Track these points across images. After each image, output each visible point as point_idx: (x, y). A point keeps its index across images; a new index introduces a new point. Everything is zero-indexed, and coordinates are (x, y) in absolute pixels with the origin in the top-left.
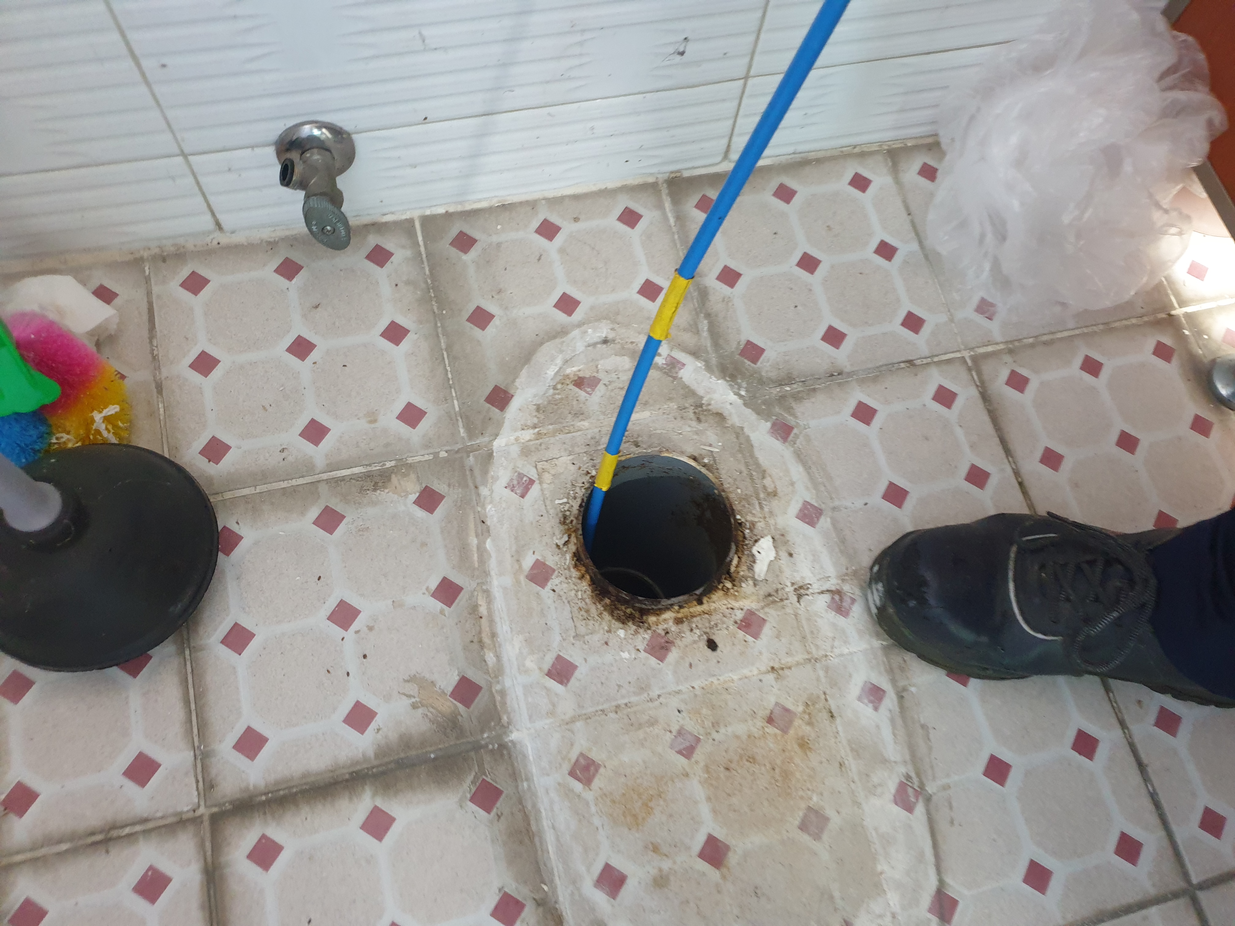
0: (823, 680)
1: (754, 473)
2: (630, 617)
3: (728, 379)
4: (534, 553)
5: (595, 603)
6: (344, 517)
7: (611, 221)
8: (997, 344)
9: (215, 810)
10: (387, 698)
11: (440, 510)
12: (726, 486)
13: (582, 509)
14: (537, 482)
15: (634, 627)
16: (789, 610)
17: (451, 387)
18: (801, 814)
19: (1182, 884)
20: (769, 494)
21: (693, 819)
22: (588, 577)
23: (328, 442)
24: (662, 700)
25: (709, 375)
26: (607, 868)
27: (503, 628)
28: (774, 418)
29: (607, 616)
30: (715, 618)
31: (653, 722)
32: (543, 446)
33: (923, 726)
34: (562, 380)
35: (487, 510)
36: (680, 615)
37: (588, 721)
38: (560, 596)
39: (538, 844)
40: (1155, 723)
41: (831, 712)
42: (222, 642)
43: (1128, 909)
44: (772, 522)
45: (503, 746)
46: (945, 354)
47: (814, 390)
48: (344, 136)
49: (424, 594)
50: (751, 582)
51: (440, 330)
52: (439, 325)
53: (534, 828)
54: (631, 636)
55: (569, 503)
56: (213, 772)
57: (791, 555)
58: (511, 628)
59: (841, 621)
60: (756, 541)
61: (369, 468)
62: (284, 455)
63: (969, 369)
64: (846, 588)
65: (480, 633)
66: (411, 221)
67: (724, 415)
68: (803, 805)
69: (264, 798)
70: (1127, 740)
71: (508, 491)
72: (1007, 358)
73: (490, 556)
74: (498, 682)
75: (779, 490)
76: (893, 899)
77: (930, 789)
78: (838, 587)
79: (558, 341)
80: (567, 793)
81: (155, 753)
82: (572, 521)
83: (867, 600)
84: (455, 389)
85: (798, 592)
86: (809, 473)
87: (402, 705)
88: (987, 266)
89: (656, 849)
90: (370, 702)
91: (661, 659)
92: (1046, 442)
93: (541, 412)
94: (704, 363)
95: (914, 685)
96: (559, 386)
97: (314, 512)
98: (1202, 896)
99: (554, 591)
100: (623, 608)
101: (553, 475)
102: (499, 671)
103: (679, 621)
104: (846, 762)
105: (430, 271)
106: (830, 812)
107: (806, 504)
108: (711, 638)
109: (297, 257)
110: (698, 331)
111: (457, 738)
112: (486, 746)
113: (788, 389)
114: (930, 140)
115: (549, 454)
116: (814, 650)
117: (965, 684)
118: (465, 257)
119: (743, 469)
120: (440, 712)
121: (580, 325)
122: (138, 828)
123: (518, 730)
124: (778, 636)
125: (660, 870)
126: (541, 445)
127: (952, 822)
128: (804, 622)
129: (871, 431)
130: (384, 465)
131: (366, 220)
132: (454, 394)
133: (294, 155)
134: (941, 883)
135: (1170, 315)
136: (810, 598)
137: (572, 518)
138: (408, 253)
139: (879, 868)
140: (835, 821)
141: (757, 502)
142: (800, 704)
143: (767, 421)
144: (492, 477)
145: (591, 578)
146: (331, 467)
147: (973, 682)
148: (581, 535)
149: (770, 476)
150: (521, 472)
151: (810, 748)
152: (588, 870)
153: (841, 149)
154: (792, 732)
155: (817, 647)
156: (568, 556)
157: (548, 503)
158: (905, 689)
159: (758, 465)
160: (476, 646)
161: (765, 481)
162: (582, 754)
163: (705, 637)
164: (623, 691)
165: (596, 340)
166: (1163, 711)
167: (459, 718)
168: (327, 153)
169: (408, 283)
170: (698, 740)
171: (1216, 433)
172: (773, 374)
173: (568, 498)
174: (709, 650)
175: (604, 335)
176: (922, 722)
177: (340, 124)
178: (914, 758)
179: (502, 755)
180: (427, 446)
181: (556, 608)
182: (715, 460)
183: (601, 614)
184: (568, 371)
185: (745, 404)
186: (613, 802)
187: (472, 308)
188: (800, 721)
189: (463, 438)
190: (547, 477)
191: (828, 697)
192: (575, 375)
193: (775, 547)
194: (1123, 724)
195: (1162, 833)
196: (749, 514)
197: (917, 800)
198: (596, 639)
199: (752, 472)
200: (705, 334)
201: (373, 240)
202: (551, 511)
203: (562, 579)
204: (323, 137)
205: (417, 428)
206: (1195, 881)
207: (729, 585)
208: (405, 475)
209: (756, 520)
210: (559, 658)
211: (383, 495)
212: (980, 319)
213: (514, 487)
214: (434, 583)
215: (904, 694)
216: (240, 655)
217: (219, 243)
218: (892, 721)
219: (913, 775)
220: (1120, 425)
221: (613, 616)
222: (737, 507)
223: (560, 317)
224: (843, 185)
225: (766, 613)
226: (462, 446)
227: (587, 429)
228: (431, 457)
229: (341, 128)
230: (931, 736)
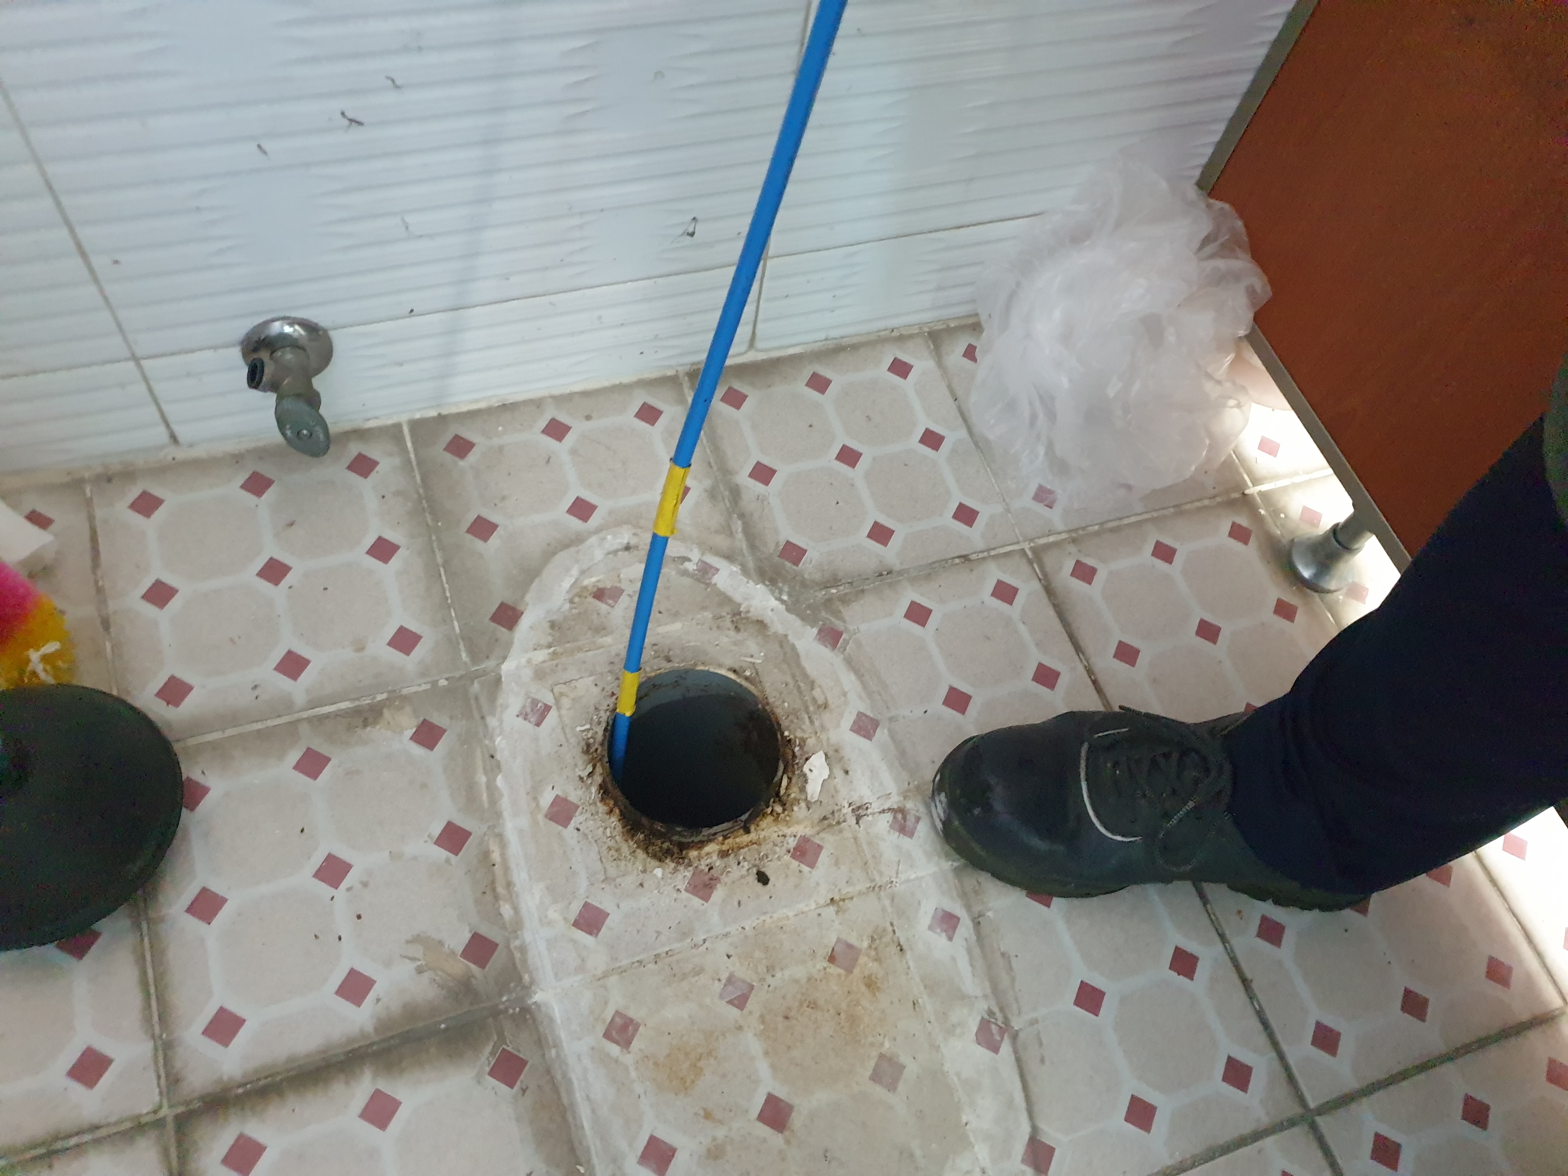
0: (890, 910)
1: (802, 685)
2: (668, 853)
3: (767, 583)
4: (553, 788)
5: (626, 841)
6: (328, 760)
7: (629, 418)
8: (1060, 533)
9: (180, 1109)
10: (388, 964)
11: (442, 746)
12: (771, 700)
13: (607, 734)
14: (554, 708)
15: (673, 865)
16: (848, 834)
17: (449, 607)
18: (872, 1063)
19: (1299, 1110)
20: (819, 707)
21: (749, 1077)
22: (617, 811)
23: (307, 676)
24: (707, 944)
25: (745, 580)
26: (653, 1142)
27: (520, 876)
28: (821, 623)
29: (640, 854)
30: (764, 850)
31: (699, 971)
32: (560, 667)
33: (1003, 955)
34: (579, 594)
35: (497, 743)
36: (725, 848)
37: (624, 974)
38: (585, 835)
39: (570, 1119)
40: (1258, 934)
41: (899, 945)
42: (188, 910)
43: (1241, 1142)
44: (823, 737)
45: (526, 1010)
46: (1002, 546)
47: (863, 591)
48: (321, 333)
49: (426, 842)
50: (803, 805)
51: (435, 544)
52: (434, 538)
53: (565, 1101)
54: (669, 875)
55: (592, 729)
56: (178, 1064)
57: (847, 772)
58: (529, 875)
59: (905, 842)
60: (807, 759)
61: (357, 703)
62: (257, 692)
63: (1030, 562)
64: (909, 805)
65: (493, 882)
66: (398, 426)
67: (765, 622)
68: (874, 1054)
69: (240, 1091)
70: (1229, 954)
71: (520, 719)
72: (1072, 548)
73: (503, 795)
74: (517, 938)
75: (830, 702)
76: (982, 1152)
77: (1016, 1024)
78: (900, 805)
79: (573, 549)
80: (604, 1059)
81: (105, 1046)
82: (597, 750)
83: (932, 817)
84: (454, 609)
85: (857, 813)
86: (862, 682)
87: (404, 971)
88: (1041, 450)
89: (708, 1115)
90: (367, 968)
91: (706, 898)
92: (1118, 636)
93: (557, 628)
94: (740, 567)
95: (989, 910)
96: (577, 600)
97: (294, 756)
98: (1321, 1121)
99: (578, 830)
100: (659, 842)
101: (573, 699)
102: (518, 925)
103: (724, 854)
104: (920, 1001)
105: (422, 479)
106: (904, 1059)
107: (860, 715)
108: (763, 870)
109: (266, 470)
110: (732, 533)
111: (472, 1004)
112: (506, 1010)
113: (834, 591)
114: (971, 321)
115: (567, 676)
116: (877, 878)
117: (1048, 905)
118: (462, 463)
119: (789, 680)
120: (449, 975)
121: (598, 531)
122: (87, 1137)
123: (542, 990)
124: (837, 863)
125: (714, 1139)
126: (557, 665)
127: (1042, 1060)
128: (865, 847)
129: (926, 633)
130: (375, 698)
131: (347, 426)
132: (453, 614)
133: (264, 355)
134: (1035, 1129)
135: (1243, 494)
136: (870, 818)
137: (596, 746)
138: (397, 461)
139: (964, 1119)
140: (912, 1069)
141: (806, 716)
142: (865, 938)
143: (812, 627)
144: (501, 705)
145: (621, 811)
146: (313, 704)
147: (1056, 901)
148: (607, 762)
149: (820, 687)
150: (536, 697)
151: (878, 989)
152: (631, 1145)
153: (877, 334)
154: (856, 971)
155: (881, 874)
156: (594, 789)
157: (568, 730)
158: (981, 915)
159: (805, 675)
160: (489, 897)
161: (814, 692)
162: (617, 1013)
163: (755, 870)
164: (663, 938)
165: (615, 547)
166: (1264, 919)
167: (473, 980)
168: (301, 351)
169: (397, 493)
170: (752, 987)
171: (1299, 617)
172: (817, 576)
173: (591, 724)
174: (760, 884)
175: (626, 542)
176: (1002, 950)
177: (315, 319)
178: (996, 990)
179: (525, 1020)
180: (423, 674)
181: (581, 849)
182: (757, 673)
183: (634, 852)
184: (586, 582)
185: (788, 610)
186: (656, 1064)
187: (471, 517)
188: (866, 958)
189: (465, 663)
190: (566, 702)
191: (895, 928)
192: (594, 586)
193: (828, 765)
194: (1222, 937)
195: (1274, 1055)
196: (799, 730)
197: (1002, 1038)
198: (630, 881)
199: (799, 683)
200: (740, 535)
201: (354, 449)
202: (573, 740)
203: (588, 815)
204: (296, 335)
205: (412, 654)
206: (1312, 1105)
207: (778, 809)
208: (400, 708)
209: (806, 736)
210: (586, 905)
211: (375, 732)
212: (1040, 508)
213: (526, 714)
214: (437, 829)
215: (980, 919)
216: (209, 924)
217: (174, 459)
218: (969, 951)
219: (996, 1010)
220: (1198, 614)
221: (648, 853)
222: (784, 723)
223: (575, 523)
224: (882, 371)
225: (822, 839)
226: (464, 673)
227: (610, 646)
228: (428, 686)
229: (317, 324)
230: (1014, 965)
